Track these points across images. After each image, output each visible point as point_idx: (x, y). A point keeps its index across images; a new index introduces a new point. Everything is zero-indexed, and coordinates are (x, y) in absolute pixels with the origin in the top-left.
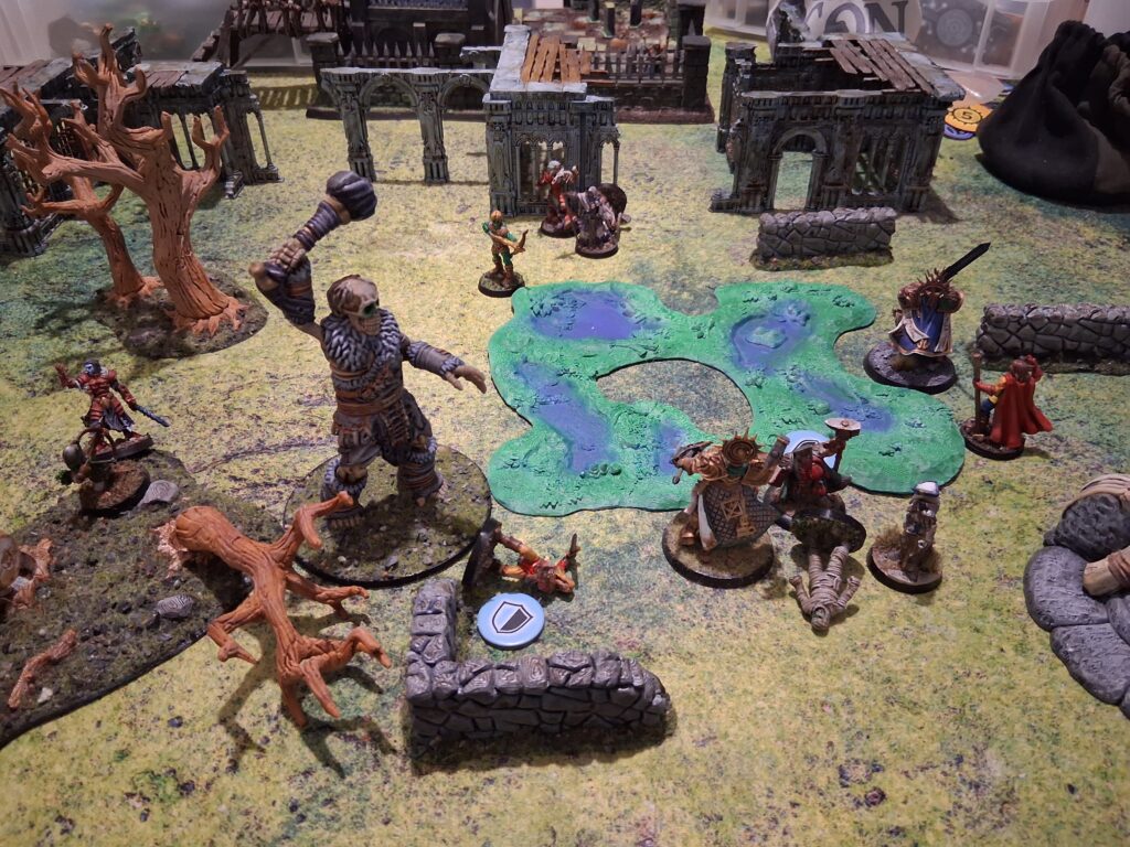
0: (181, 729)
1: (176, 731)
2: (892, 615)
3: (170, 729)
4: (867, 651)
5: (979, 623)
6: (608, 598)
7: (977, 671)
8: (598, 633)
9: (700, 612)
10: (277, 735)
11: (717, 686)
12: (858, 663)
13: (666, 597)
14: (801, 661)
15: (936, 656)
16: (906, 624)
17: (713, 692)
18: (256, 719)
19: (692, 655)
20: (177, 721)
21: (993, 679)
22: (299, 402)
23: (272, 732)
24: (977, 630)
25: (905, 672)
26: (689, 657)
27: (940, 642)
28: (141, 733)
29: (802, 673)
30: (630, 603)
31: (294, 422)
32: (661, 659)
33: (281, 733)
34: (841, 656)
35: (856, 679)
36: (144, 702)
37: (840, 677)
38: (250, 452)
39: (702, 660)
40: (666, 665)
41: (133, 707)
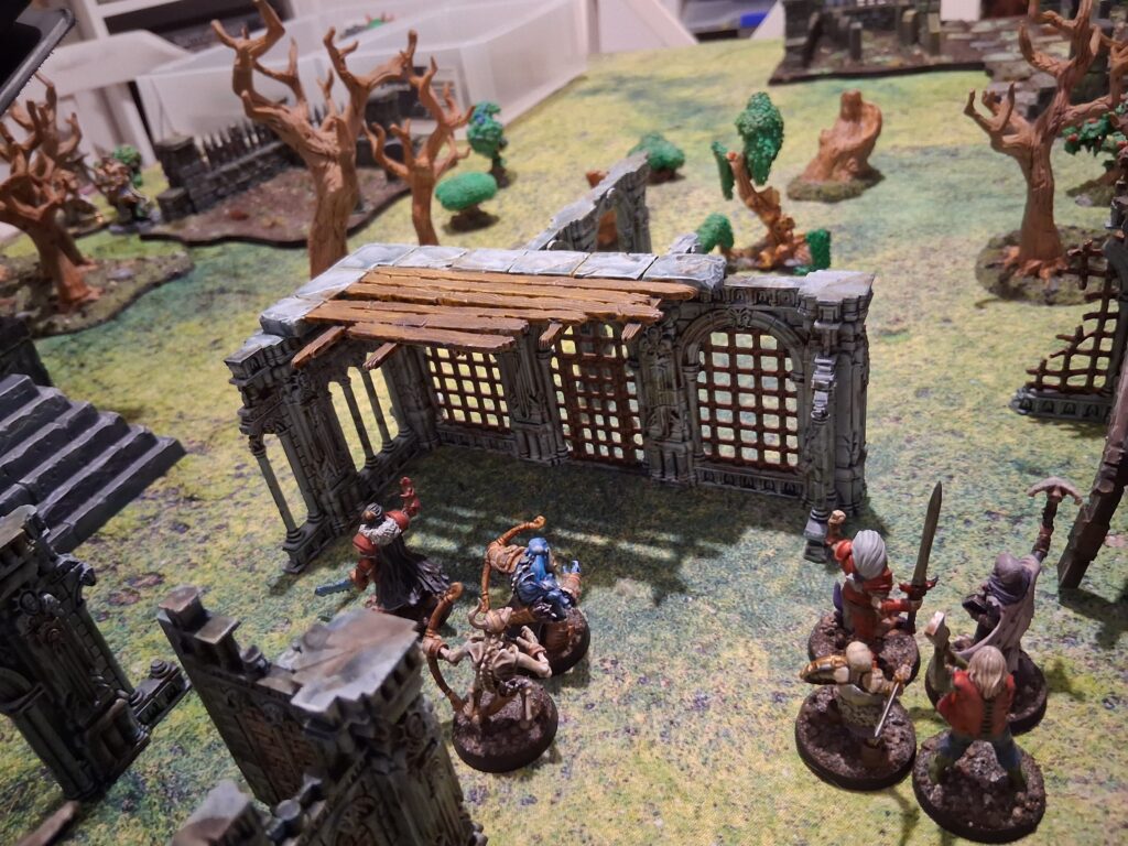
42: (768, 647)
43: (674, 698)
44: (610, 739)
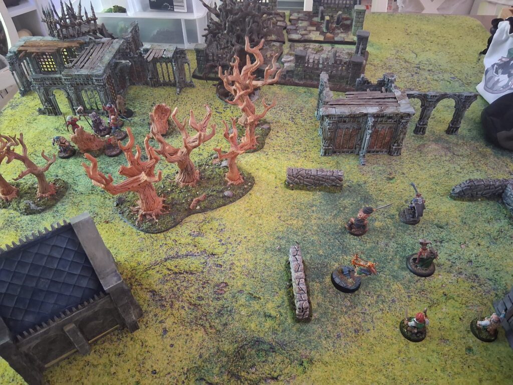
0: (156, 375)
1: (154, 375)
2: (400, 352)
3: (152, 375)
4: (388, 366)
5: (430, 358)
6: (299, 336)
7: (426, 378)
8: (294, 351)
9: (331, 345)
10: (187, 380)
11: (335, 376)
12: (384, 371)
13: (320, 337)
14: (365, 368)
15: (412, 370)
16: (404, 356)
17: (333, 378)
18: (180, 374)
19: (327, 363)
20: (154, 372)
21: (431, 381)
22: (190, 235)
23: (185, 379)
24: (429, 361)
25: (400, 376)
26: (326, 364)
27: (415, 365)
28: (143, 375)
29: (364, 373)
30: (307, 339)
31: (189, 244)
32: (316, 363)
33: (188, 380)
34: (379, 368)
35: (383, 377)
36: (143, 363)
37: (377, 376)
38: (173, 257)
39: (330, 365)
40: (318, 366)
41: (139, 365)
42: (401, 284)
43: (387, 300)
44: (378, 313)
